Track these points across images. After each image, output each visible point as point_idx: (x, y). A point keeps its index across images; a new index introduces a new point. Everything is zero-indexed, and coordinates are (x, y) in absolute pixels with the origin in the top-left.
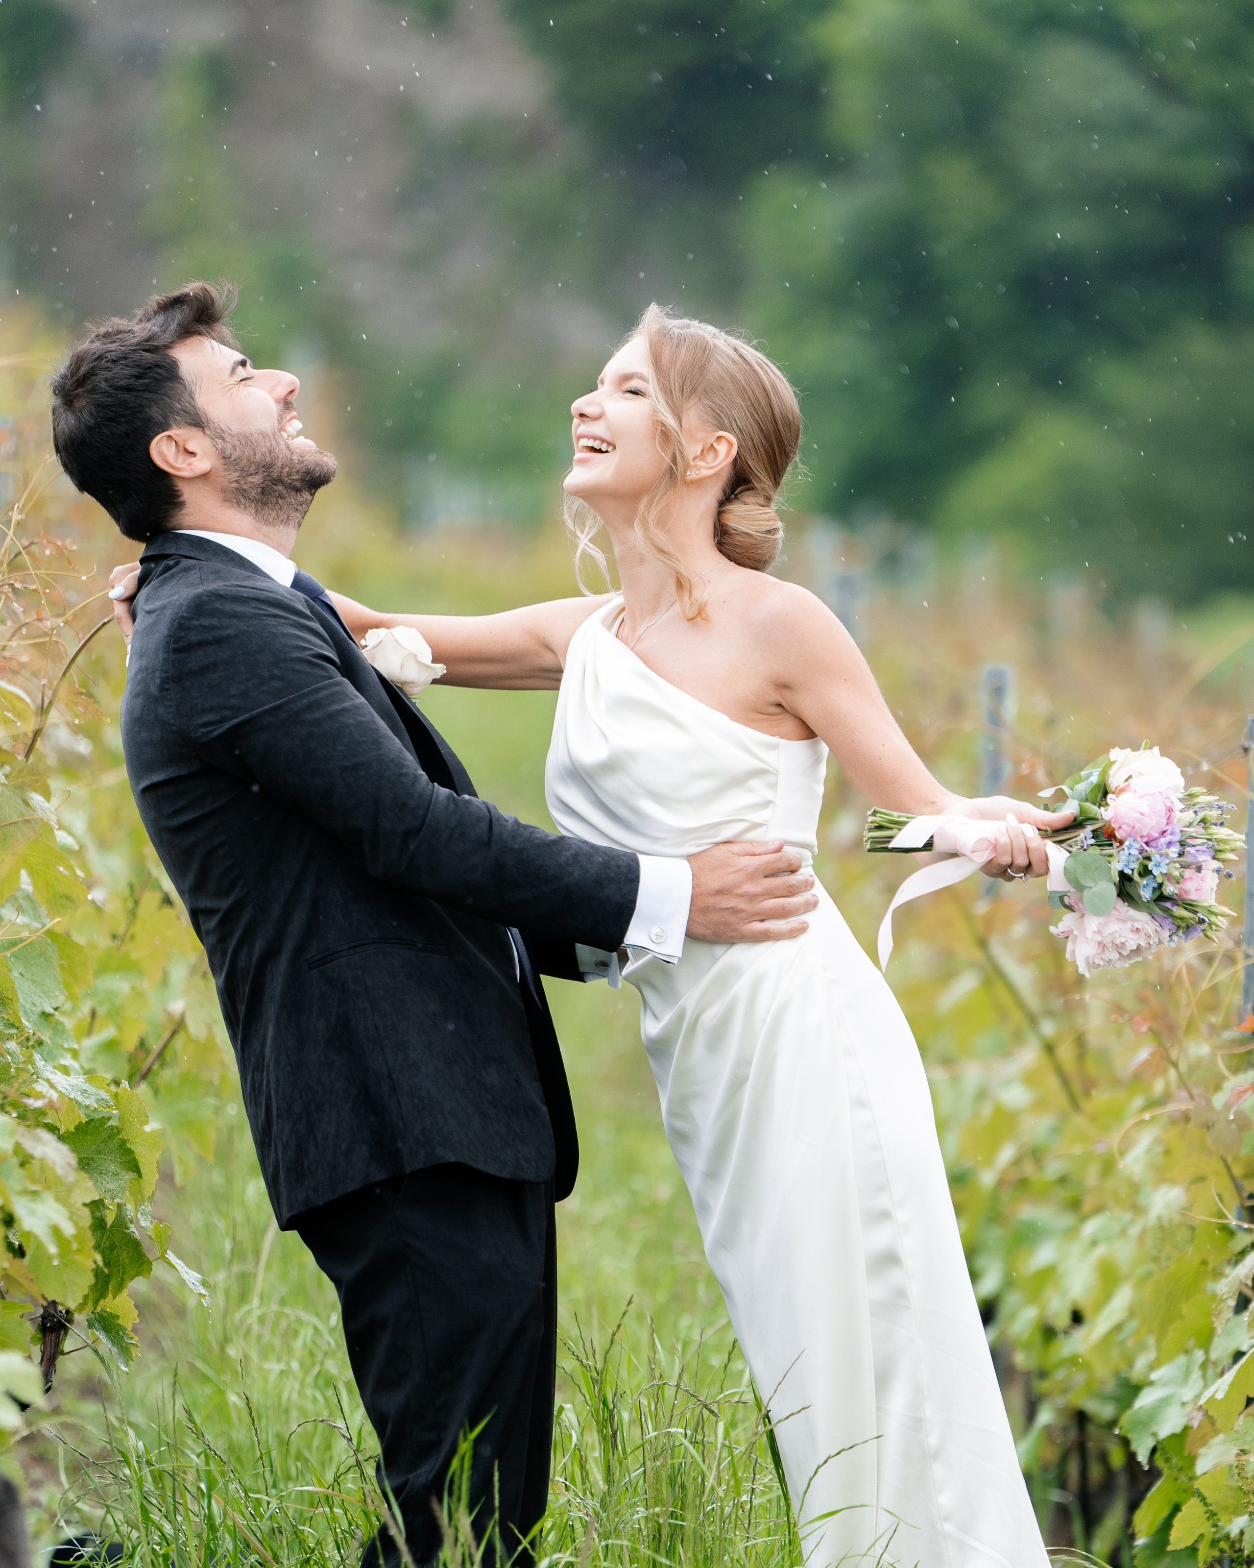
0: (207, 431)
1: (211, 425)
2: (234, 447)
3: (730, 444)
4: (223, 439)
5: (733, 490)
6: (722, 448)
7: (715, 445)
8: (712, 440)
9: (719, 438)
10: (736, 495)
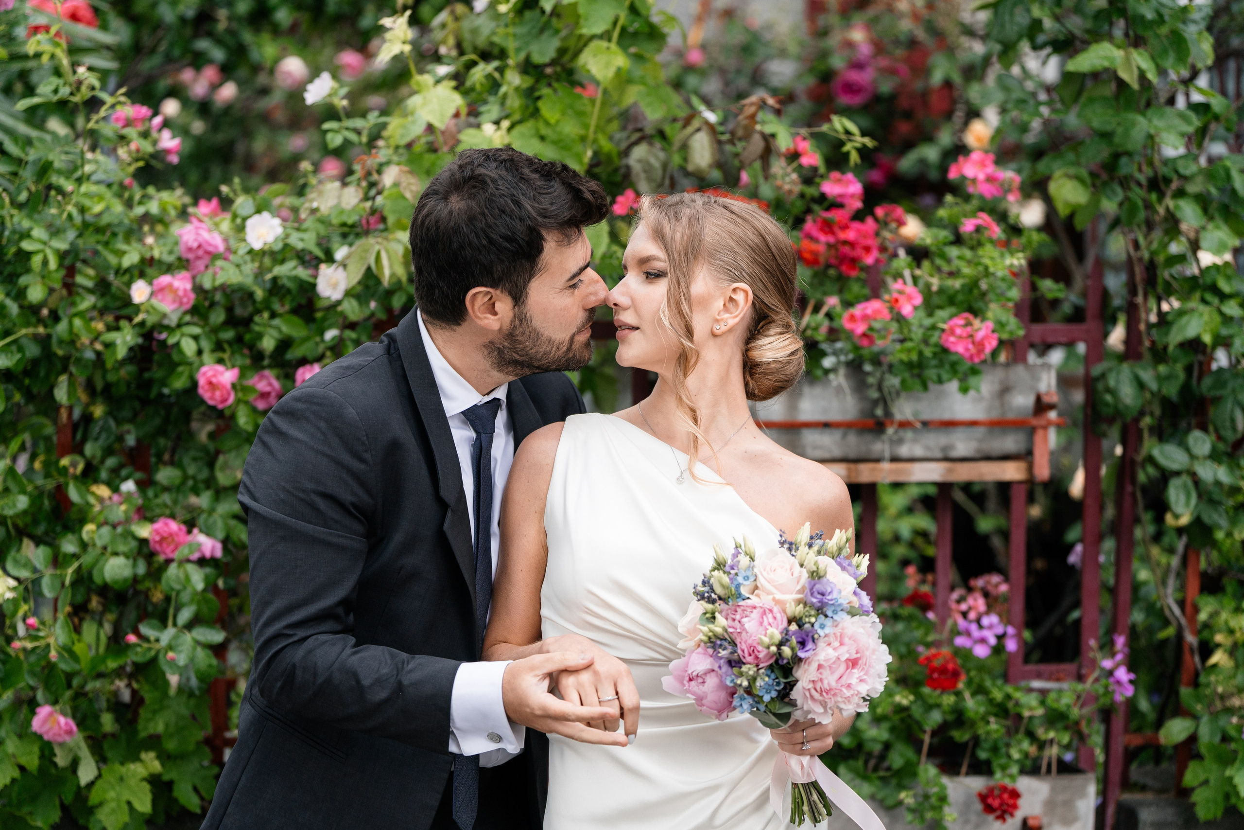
0: (516, 309)
1: (522, 307)
2: (523, 333)
3: (746, 292)
4: (521, 321)
5: (756, 326)
6: (740, 297)
7: (733, 296)
8: (729, 293)
9: (734, 290)
10: (759, 331)
